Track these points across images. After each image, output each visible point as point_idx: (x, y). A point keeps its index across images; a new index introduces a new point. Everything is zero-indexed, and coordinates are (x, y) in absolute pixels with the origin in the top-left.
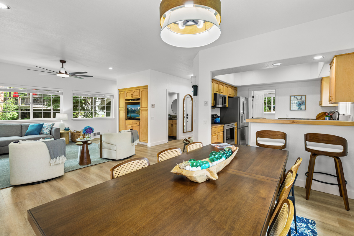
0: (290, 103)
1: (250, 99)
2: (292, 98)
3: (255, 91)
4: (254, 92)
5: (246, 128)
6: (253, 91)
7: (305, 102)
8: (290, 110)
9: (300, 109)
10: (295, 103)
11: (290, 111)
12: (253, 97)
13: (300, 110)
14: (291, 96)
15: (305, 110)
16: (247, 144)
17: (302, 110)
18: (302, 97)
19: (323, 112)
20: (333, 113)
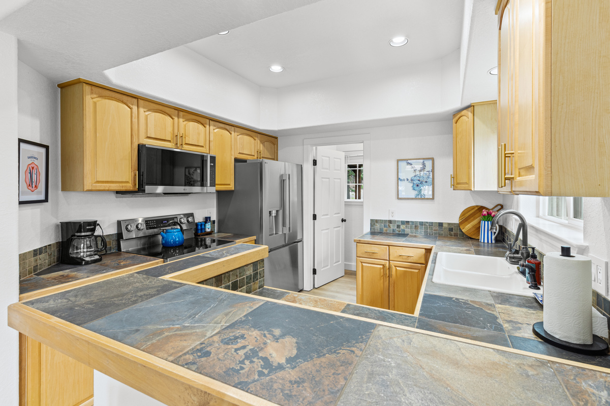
0: (398, 179)
1: (308, 168)
2: (403, 165)
3: (319, 147)
4: (316, 149)
5: (299, 243)
6: (314, 148)
7: (431, 177)
8: (398, 198)
9: (420, 197)
10: (408, 180)
11: (397, 201)
12: (315, 163)
13: (421, 199)
14: (398, 161)
15: (433, 199)
16: (300, 288)
17: (425, 199)
18: (424, 164)
19: (474, 204)
20: (499, 207)
